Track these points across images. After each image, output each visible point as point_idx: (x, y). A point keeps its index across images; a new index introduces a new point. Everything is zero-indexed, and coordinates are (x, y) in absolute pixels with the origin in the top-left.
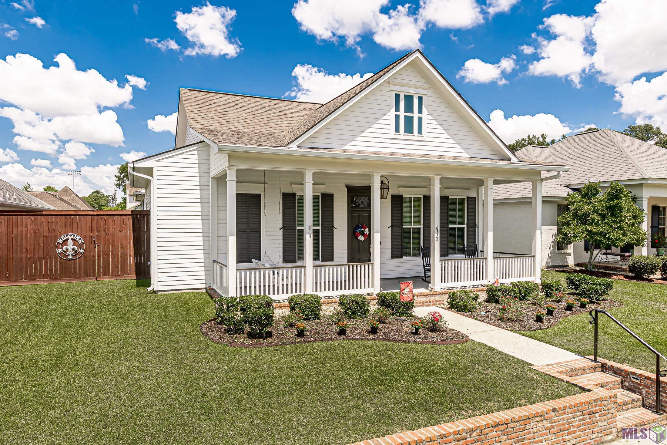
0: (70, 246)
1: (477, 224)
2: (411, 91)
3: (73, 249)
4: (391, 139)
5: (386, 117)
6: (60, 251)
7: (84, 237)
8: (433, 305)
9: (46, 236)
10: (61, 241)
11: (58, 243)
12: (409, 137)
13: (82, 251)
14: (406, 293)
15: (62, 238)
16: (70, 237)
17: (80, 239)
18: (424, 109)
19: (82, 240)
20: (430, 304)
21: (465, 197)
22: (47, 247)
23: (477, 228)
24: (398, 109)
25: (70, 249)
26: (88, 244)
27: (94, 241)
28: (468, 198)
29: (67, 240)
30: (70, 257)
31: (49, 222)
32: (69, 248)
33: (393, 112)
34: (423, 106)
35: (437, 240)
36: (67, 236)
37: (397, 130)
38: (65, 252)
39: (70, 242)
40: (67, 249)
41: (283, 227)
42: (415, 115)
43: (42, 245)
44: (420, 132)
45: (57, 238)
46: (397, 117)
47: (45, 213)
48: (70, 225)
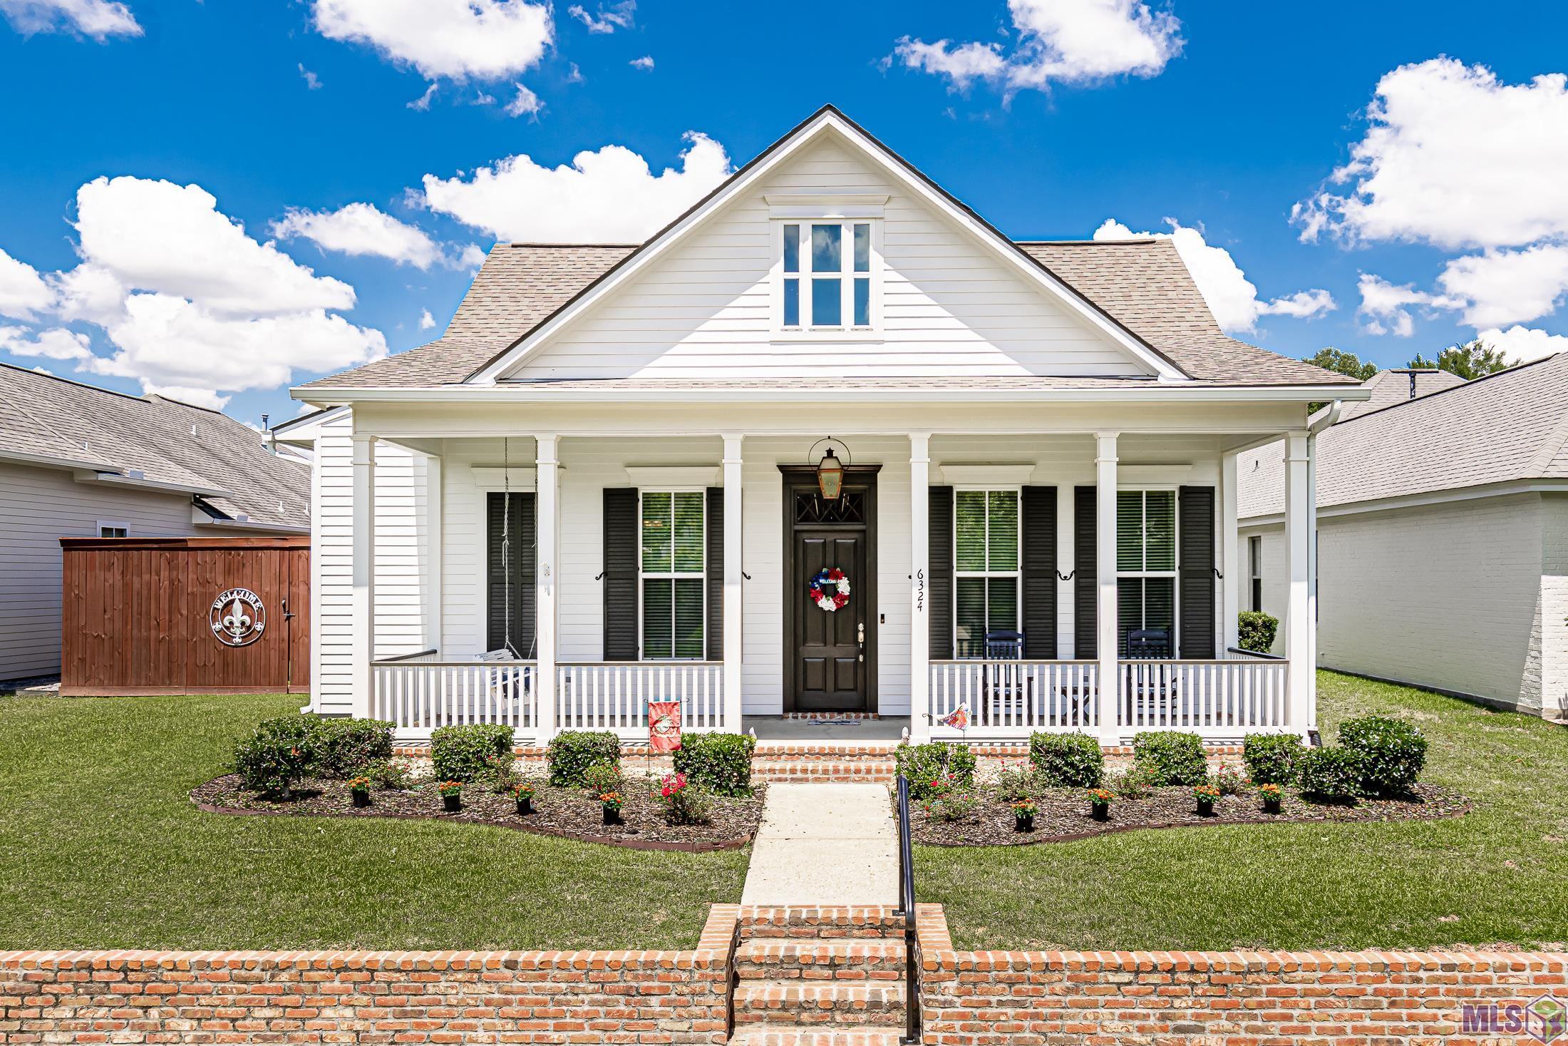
0: (238, 615)
1: (1217, 566)
2: (832, 215)
3: (243, 623)
4: (773, 343)
5: (756, 289)
6: (217, 626)
7: (264, 597)
8: (877, 780)
9: (193, 593)
10: (220, 605)
11: (215, 609)
12: (826, 332)
13: (259, 627)
14: (665, 730)
15: (223, 599)
16: (237, 597)
17: (257, 601)
18: (875, 258)
19: (260, 604)
20: (869, 777)
21: (1174, 488)
22: (195, 617)
23: (1217, 579)
24: (791, 262)
25: (237, 624)
26: (272, 611)
27: (284, 606)
28: (1182, 488)
29: (232, 602)
30: (238, 640)
31: (198, 564)
32: (234, 619)
33: (778, 274)
34: (871, 247)
35: (920, 607)
36: (232, 593)
37: (791, 316)
38: (227, 628)
39: (237, 607)
40: (231, 623)
41: (605, 574)
42: (847, 276)
43: (184, 612)
44: (861, 316)
45: (212, 597)
46: (791, 288)
47: (190, 545)
48: (238, 570)
